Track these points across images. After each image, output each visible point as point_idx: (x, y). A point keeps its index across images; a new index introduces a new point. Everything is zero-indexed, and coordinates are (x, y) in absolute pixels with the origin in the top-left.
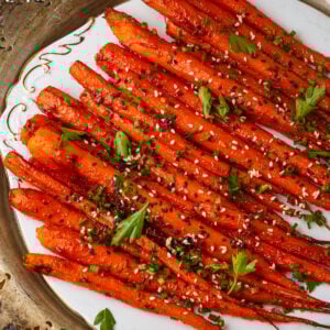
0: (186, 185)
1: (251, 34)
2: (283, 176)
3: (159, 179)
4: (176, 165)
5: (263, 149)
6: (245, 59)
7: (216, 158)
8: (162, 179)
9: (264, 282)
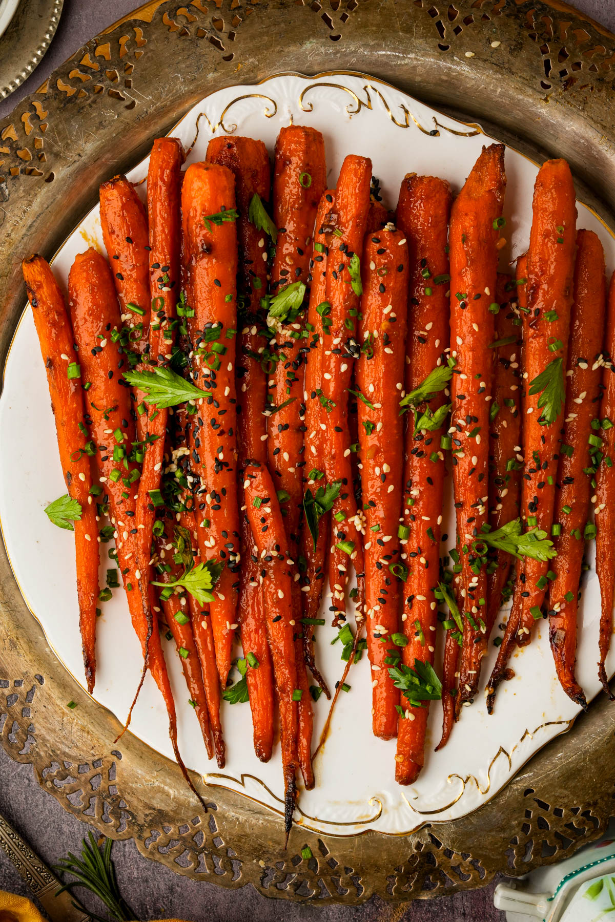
0: (284, 428)
1: (583, 395)
2: (380, 566)
3: (271, 383)
4: (306, 397)
5: (407, 512)
6: (530, 411)
7: (347, 452)
8: (275, 386)
9: (204, 625)
